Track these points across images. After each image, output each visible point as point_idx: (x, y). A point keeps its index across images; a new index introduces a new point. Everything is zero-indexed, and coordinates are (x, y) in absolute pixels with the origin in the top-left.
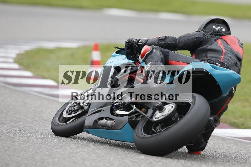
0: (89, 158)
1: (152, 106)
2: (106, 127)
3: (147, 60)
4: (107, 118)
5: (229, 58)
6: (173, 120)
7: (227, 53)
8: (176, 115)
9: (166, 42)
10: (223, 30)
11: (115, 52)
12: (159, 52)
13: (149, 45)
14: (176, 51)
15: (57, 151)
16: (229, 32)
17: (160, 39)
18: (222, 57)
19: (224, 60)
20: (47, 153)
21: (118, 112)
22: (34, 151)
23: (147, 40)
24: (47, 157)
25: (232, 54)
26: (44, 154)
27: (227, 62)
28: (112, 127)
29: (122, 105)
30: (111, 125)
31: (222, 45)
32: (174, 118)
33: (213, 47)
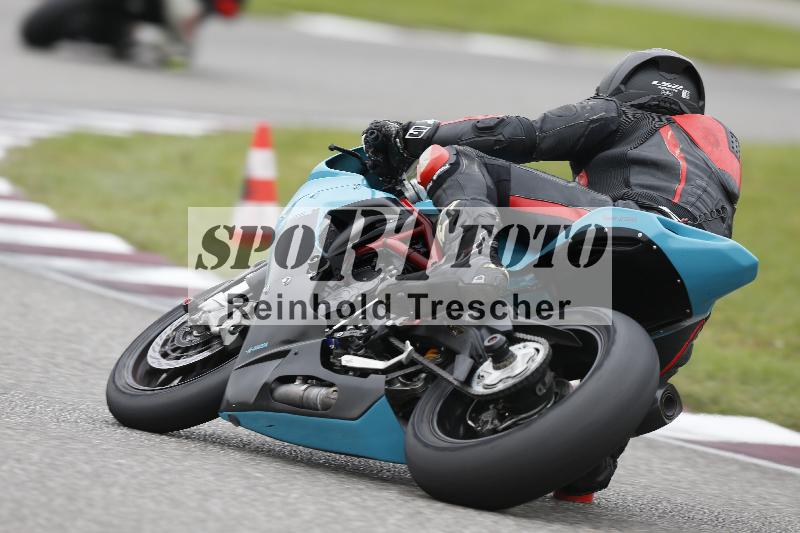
0: (220, 491)
1: (469, 346)
2: (303, 407)
3: (439, 192)
4: (306, 379)
5: (699, 192)
6: (539, 393)
7: (693, 173)
8: (549, 376)
9: (501, 136)
10: (685, 94)
11: (323, 163)
12: (480, 168)
13: (443, 144)
14: (527, 164)
15: (119, 464)
16: (701, 103)
17: (479, 125)
18: (679, 187)
19: (684, 200)
20: (87, 468)
21: (349, 360)
22: (47, 460)
23: (437, 127)
24: (86, 483)
25: (709, 177)
26: (79, 472)
27: (693, 205)
28: (325, 410)
29: (359, 338)
30: (322, 401)
31: (675, 146)
32: (542, 387)
33: (646, 151)
